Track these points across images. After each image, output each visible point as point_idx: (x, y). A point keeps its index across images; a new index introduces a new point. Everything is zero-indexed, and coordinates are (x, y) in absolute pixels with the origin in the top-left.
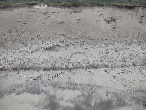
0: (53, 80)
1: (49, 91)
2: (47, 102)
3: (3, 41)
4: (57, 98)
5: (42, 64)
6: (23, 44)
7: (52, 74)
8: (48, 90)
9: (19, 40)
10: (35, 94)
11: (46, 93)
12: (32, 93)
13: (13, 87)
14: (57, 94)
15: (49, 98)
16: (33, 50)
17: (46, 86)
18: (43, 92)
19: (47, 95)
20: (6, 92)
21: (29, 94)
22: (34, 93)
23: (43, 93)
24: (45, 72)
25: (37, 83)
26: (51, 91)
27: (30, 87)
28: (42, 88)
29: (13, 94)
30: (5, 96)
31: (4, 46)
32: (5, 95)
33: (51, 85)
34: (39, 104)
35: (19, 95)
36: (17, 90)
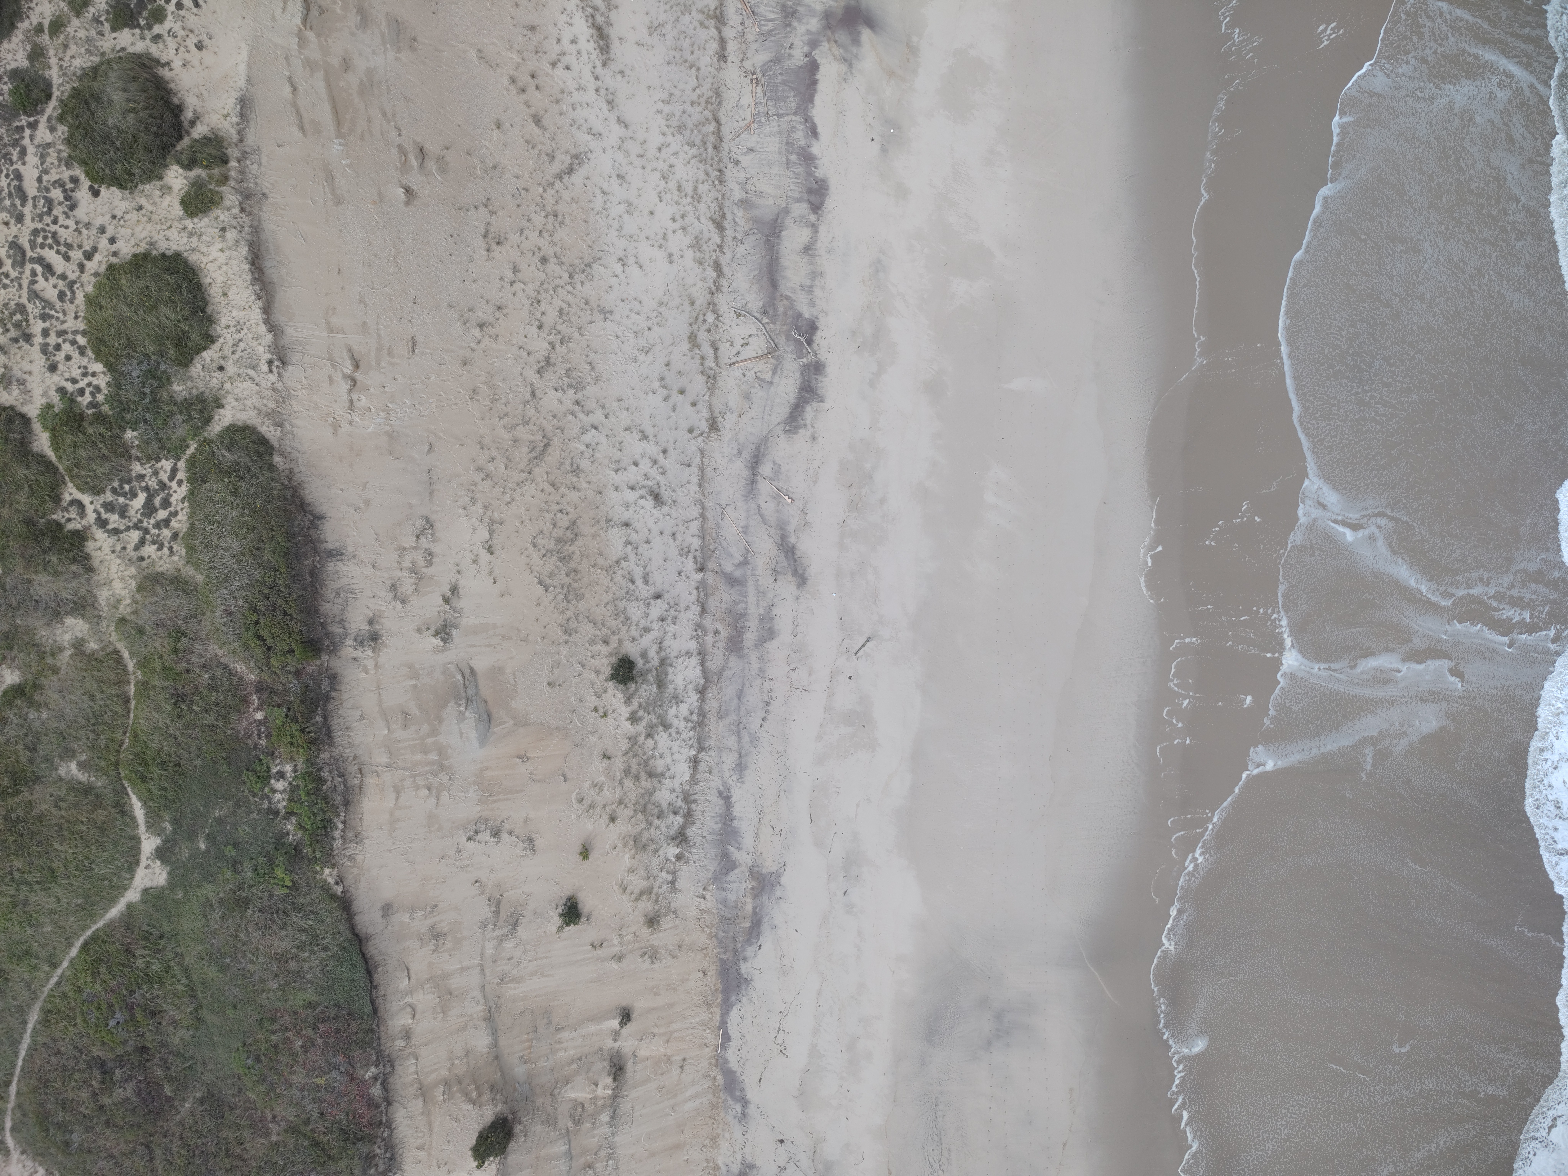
0: (770, 24)
1: (809, 32)
2: (842, 36)
3: (559, 270)
4: (830, 6)
5: (698, 69)
6: (570, 171)
7: (741, 27)
8: (805, 38)
9: (550, 192)
10: (817, 77)
11: (814, 44)
12: (815, 90)
13: (793, 157)
14: (819, 7)
15: (829, 33)
16: (613, 118)
17: (792, 44)
18: (811, 53)
19: (822, 38)
20: (809, 174)
21: (818, 99)
22: (815, 82)
23: (816, 54)
24: (730, 58)
25: (780, 77)
26: (809, 27)
27: (792, 102)
28: (798, 58)
29: (815, 150)
30: (819, 173)
31: (589, 265)
32: (817, 175)
33: (788, 29)
34: (845, 60)
35: (820, 130)
36: (803, 143)
